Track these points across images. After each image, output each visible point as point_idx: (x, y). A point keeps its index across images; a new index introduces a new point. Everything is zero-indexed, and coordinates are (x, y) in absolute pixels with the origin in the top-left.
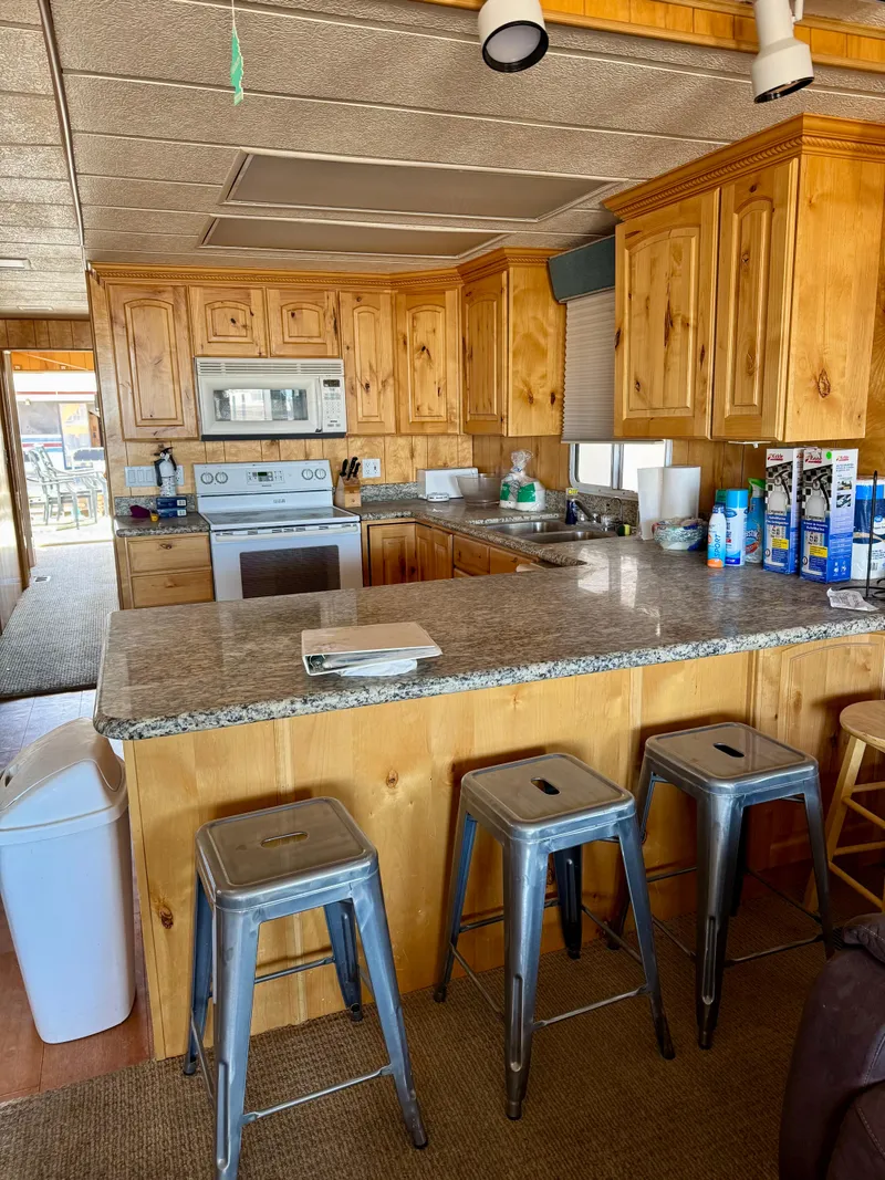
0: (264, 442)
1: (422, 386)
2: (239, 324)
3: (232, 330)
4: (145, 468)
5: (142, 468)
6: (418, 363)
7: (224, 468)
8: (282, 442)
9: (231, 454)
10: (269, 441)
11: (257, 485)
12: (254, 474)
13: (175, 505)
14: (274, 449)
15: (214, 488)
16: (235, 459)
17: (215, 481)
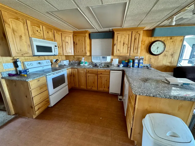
0: (37, 57)
1: (67, 48)
2: (39, 32)
3: (37, 33)
4: (10, 64)
5: (9, 64)
6: (66, 44)
7: (31, 62)
8: (40, 57)
9: (31, 59)
10: (38, 57)
11: (39, 65)
12: (38, 63)
13: (26, 72)
14: (39, 58)
15: (31, 67)
16: (32, 60)
17: (30, 65)
